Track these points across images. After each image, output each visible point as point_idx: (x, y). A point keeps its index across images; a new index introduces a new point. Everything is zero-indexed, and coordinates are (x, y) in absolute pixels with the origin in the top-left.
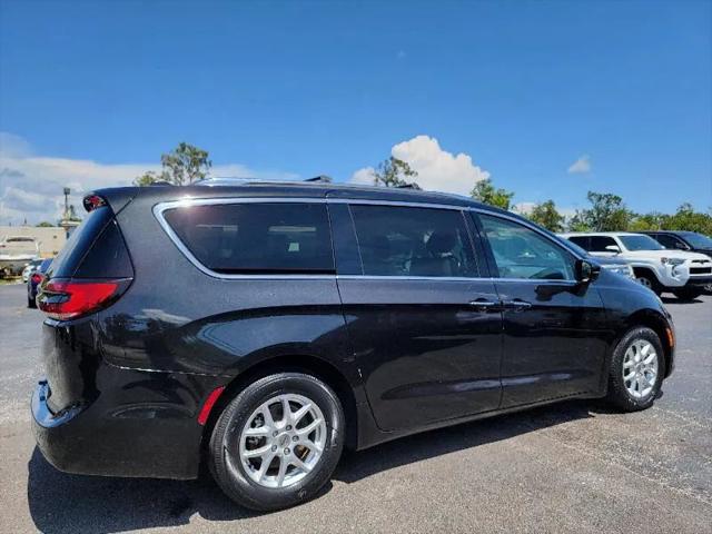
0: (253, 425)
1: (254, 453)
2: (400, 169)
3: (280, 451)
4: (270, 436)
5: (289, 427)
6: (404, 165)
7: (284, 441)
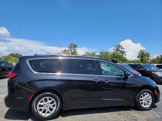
0: (41, 102)
1: (41, 108)
2: (120, 48)
3: (46, 108)
4: (44, 105)
5: (48, 104)
6: (121, 47)
7: (47, 106)
